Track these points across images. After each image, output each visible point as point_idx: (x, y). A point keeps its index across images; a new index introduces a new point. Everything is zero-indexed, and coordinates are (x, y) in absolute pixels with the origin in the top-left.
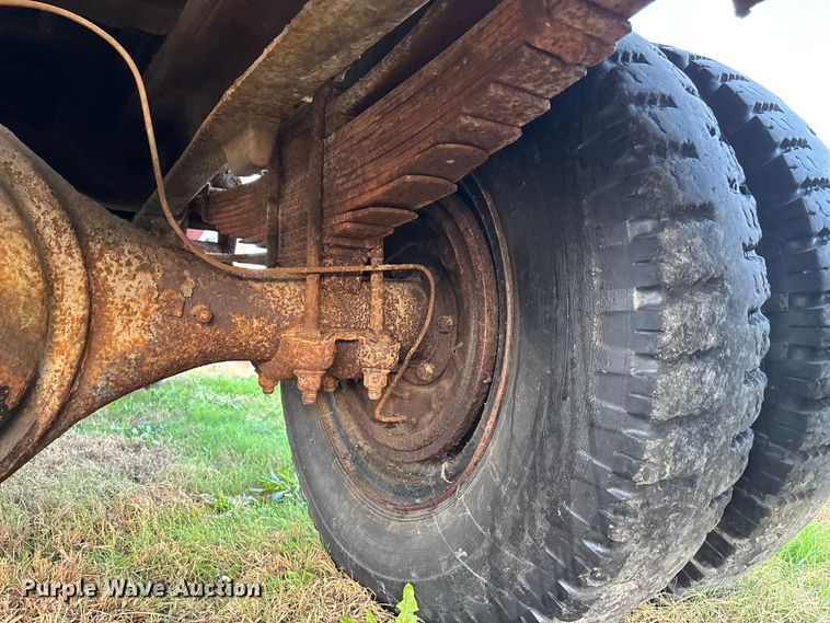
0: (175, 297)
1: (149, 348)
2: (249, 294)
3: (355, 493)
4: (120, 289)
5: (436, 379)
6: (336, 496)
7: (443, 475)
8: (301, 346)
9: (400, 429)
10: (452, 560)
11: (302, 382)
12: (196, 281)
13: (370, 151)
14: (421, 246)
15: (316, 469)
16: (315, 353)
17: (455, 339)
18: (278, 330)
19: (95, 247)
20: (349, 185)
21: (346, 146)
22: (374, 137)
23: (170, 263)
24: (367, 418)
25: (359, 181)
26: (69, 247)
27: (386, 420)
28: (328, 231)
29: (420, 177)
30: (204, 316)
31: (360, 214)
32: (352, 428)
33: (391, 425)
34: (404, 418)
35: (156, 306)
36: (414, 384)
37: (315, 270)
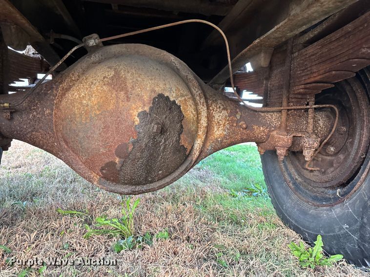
0: (234, 119)
1: (225, 137)
2: (259, 117)
3: (294, 197)
4: (217, 117)
5: (336, 154)
6: (285, 197)
7: (338, 194)
8: (279, 138)
9: (316, 173)
10: (341, 228)
11: (278, 152)
12: (241, 113)
13: (315, 61)
14: (331, 95)
15: (276, 185)
16: (284, 141)
17: (346, 137)
18: (270, 131)
19: (210, 102)
20: (303, 74)
21: (303, 58)
22: (318, 54)
23: (232, 106)
24: (301, 167)
25: (308, 73)
26: (203, 103)
27: (310, 169)
28: (292, 92)
29: (338, 72)
30: (244, 126)
31: (308, 86)
32: (293, 171)
33: (311, 171)
34: (318, 169)
35: (228, 122)
36: (324, 155)
37: (286, 108)
